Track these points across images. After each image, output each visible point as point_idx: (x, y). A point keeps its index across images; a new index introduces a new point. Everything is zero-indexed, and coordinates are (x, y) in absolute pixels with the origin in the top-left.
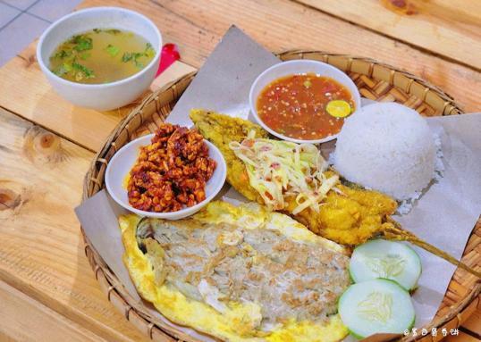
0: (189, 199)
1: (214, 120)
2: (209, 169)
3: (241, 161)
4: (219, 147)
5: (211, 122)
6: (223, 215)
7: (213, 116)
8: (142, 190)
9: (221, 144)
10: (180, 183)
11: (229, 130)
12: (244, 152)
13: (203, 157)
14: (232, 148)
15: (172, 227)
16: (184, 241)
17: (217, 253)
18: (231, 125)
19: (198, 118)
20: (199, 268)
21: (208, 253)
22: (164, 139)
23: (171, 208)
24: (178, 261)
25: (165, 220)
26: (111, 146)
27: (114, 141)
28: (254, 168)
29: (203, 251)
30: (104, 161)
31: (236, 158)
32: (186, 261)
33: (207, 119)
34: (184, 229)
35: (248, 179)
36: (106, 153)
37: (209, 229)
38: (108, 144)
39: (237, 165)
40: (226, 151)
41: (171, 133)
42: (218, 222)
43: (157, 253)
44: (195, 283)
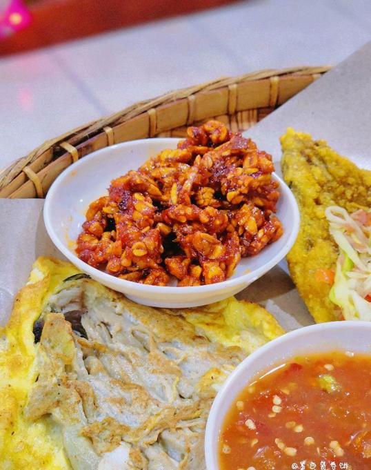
0: (189, 272)
1: (322, 160)
2: (260, 234)
3: (336, 246)
4: (303, 203)
5: (315, 160)
6: (247, 335)
7: (322, 151)
8: (110, 225)
9: (311, 201)
10: (185, 234)
11: (342, 188)
12: (349, 231)
13: (261, 208)
14: (330, 217)
15: (130, 315)
16: (139, 352)
17: (187, 402)
18: (351, 180)
19: (291, 143)
20: (133, 418)
21: (171, 394)
22: (200, 148)
23: (142, 276)
24: (100, 385)
25: (121, 296)
26: (101, 131)
27: (111, 125)
28: (353, 267)
29: (163, 388)
30: (72, 150)
31: (329, 238)
32: (118, 392)
33: (308, 151)
34: (152, 328)
35: (332, 283)
36: (85, 139)
37: (204, 349)
38: (99, 126)
39: (323, 249)
40: (315, 217)
41: (219, 143)
42: (228, 343)
43: (58, 350)
44: (101, 446)
